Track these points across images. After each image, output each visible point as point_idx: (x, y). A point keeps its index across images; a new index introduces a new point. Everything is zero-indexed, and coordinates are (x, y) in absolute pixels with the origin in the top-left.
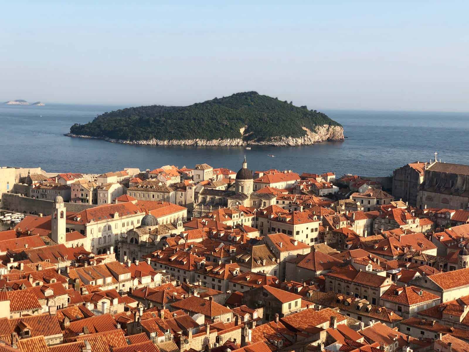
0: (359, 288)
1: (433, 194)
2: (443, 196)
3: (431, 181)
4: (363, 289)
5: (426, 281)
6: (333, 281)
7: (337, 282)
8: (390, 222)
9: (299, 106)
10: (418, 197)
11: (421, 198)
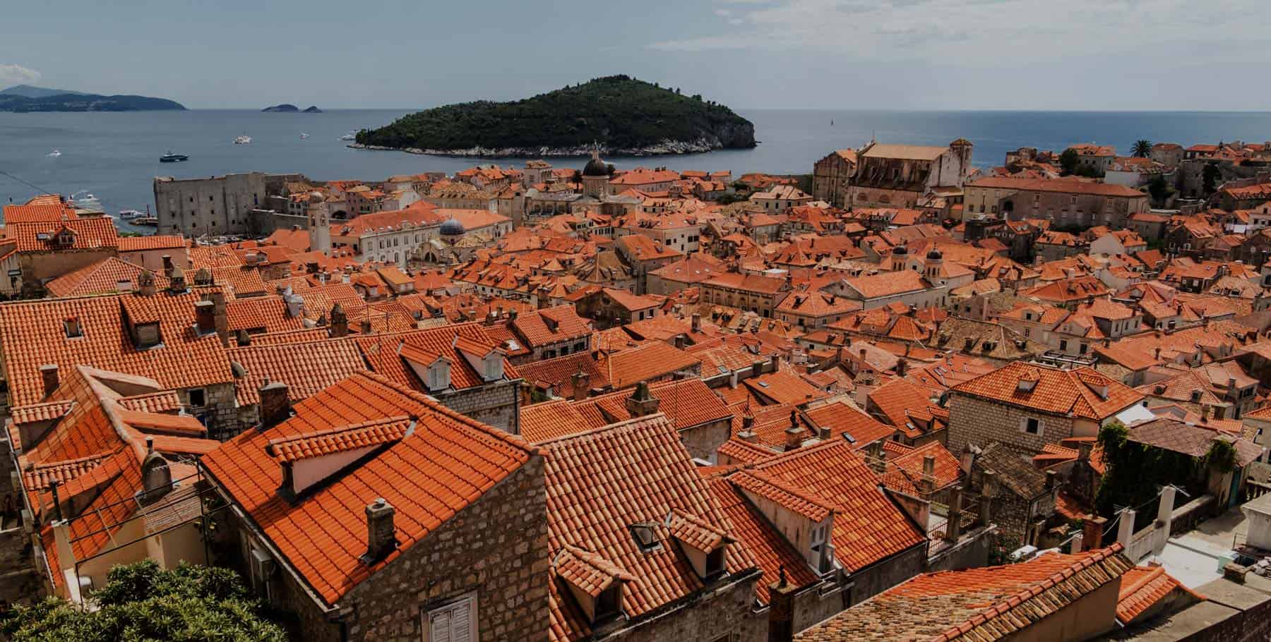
0: (746, 297)
1: (867, 191)
2: (882, 192)
3: (866, 170)
4: (751, 298)
5: (842, 288)
6: (710, 291)
7: (715, 292)
8: (803, 228)
9: (690, 96)
10: (847, 197)
11: (851, 197)
